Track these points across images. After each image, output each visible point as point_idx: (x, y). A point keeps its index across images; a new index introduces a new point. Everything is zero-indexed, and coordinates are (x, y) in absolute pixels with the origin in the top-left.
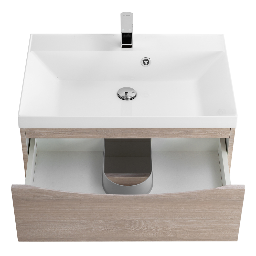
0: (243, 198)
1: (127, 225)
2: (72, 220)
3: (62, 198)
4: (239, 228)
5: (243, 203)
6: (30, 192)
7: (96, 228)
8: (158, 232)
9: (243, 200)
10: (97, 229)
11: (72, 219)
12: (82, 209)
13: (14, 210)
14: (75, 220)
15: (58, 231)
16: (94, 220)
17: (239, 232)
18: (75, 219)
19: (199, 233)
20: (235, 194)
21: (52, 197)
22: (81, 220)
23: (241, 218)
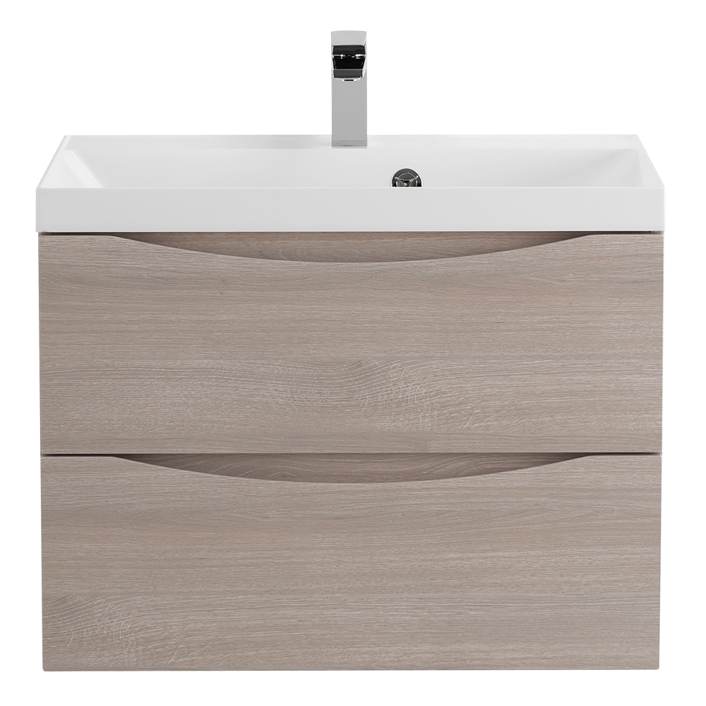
0: (662, 273)
1: (349, 381)
2: (197, 361)
3: (172, 271)
4: (661, 396)
5: (662, 291)
6: (90, 249)
7: (264, 396)
8: (436, 412)
9: (662, 281)
10: (265, 400)
11: (198, 359)
12: (225, 317)
13: (41, 322)
14: (206, 361)
15: (156, 406)
16: (258, 362)
17: (663, 409)
18: (205, 358)
19: (552, 416)
20: (637, 255)
21: (145, 269)
22: (222, 362)
23: (662, 351)
